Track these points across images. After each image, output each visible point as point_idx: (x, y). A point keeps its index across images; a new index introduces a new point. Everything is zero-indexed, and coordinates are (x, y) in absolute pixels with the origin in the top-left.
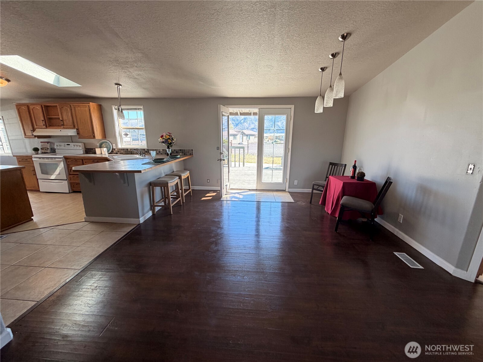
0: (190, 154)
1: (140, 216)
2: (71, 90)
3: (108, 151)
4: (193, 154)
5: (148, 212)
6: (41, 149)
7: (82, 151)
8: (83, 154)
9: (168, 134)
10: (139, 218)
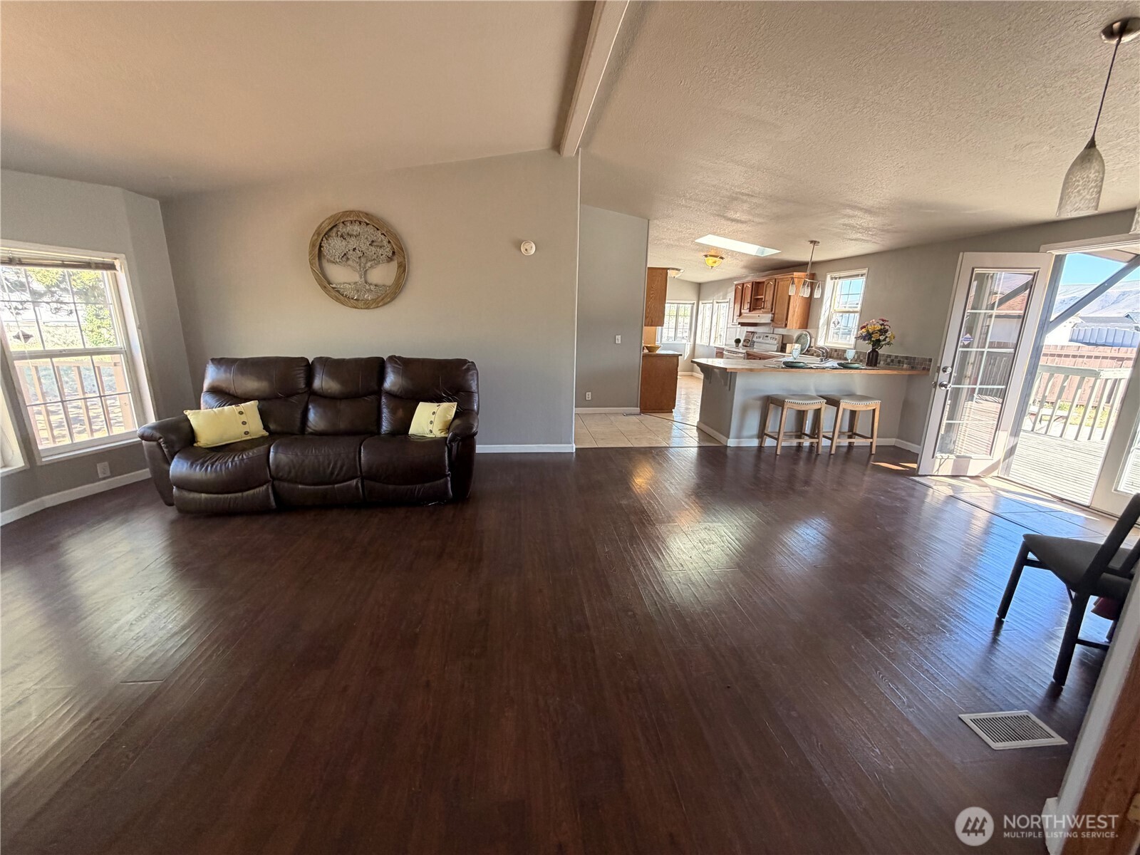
0: (924, 369)
1: (731, 436)
2: (775, 257)
3: (802, 350)
4: (929, 370)
5: (751, 437)
6: (744, 341)
7: (776, 347)
8: (777, 351)
9: (881, 322)
10: (728, 437)
